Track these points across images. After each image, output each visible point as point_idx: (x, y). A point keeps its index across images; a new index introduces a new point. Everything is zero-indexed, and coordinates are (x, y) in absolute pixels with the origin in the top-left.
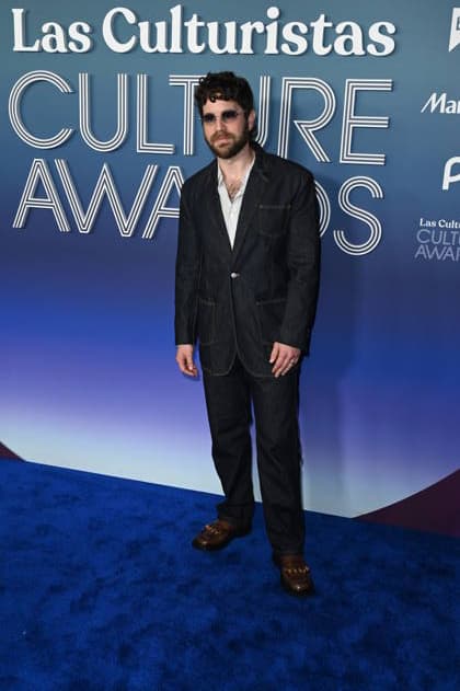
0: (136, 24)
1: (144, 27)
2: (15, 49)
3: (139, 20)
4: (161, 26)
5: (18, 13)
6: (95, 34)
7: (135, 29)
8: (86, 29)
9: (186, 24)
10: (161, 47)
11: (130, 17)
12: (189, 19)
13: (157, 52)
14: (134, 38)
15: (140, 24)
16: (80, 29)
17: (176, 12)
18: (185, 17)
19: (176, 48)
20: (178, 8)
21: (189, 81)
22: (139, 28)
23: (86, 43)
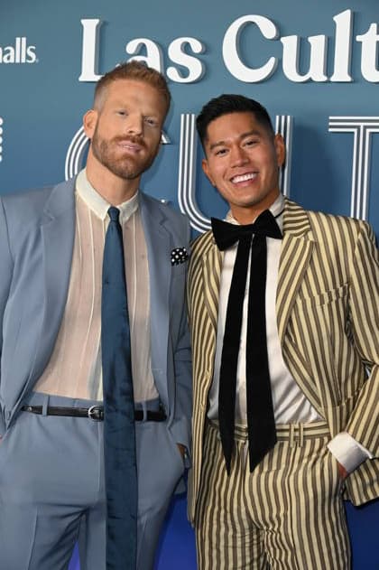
0: (277, 39)
1: (290, 44)
2: (81, 79)
3: (281, 32)
4: (317, 43)
5: (90, 26)
6: (211, 56)
7: (275, 47)
8: (197, 47)
9: (359, 38)
10: (316, 72)
11: (268, 29)
12: (365, 31)
13: (310, 80)
14: (272, 61)
15: (283, 40)
16: (186, 49)
17: (343, 20)
18: (357, 28)
19: (341, 73)
20: (347, 14)
21: (362, 124)
22: (281, 46)
23: (196, 69)
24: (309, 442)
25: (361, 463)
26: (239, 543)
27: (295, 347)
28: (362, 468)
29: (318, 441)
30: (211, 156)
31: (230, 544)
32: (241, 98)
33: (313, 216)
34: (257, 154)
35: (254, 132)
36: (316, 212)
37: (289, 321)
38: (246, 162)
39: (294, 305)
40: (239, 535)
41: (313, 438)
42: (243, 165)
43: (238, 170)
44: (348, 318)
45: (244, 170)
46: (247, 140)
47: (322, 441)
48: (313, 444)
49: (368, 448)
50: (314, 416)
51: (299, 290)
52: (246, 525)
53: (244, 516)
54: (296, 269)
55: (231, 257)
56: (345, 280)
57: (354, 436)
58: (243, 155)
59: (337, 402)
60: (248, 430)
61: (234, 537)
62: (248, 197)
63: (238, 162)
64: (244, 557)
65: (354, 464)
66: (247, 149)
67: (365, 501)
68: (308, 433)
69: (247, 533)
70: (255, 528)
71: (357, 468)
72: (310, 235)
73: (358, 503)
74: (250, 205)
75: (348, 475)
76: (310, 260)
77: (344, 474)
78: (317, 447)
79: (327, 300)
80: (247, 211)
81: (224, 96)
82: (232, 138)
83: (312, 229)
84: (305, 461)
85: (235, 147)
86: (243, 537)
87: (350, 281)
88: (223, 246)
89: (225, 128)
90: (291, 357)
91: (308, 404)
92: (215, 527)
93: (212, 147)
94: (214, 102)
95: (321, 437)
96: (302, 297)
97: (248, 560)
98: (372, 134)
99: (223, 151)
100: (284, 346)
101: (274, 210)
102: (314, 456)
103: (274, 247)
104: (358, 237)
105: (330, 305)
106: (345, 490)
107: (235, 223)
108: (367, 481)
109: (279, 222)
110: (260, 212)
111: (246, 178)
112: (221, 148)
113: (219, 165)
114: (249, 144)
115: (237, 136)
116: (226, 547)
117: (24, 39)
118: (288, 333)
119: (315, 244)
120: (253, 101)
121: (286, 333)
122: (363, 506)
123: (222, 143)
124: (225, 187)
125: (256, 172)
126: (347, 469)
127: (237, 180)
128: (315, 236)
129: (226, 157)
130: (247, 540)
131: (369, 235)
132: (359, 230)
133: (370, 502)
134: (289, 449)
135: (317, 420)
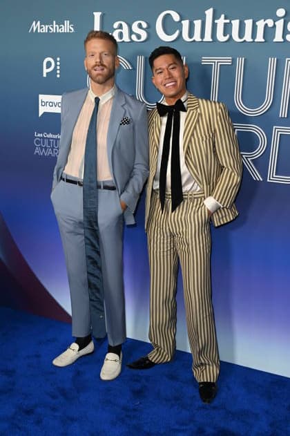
0: (180, 21)
1: (186, 23)
3: (182, 18)
4: (198, 23)
6: (151, 29)
7: (179, 26)
8: (144, 25)
9: (216, 21)
10: (197, 37)
11: (176, 17)
12: (218, 19)
13: (194, 41)
14: (178, 32)
15: (183, 22)
16: (140, 26)
17: (209, 13)
18: (215, 17)
19: (208, 38)
20: (211, 10)
21: (216, 61)
22: (182, 24)
23: (144, 35)
24: (196, 200)
25: (218, 209)
26: (165, 241)
27: (191, 159)
28: (218, 211)
29: (199, 199)
30: (155, 75)
31: (162, 241)
32: (168, 48)
33: (200, 101)
34: (176, 73)
35: (175, 63)
36: (202, 99)
37: (188, 147)
38: (171, 77)
39: (190, 140)
40: (165, 238)
41: (197, 198)
42: (170, 78)
43: (167, 81)
44: (214, 146)
45: (170, 80)
46: (171, 67)
47: (201, 199)
48: (197, 201)
49: (221, 203)
50: (199, 188)
51: (193, 135)
52: (169, 234)
53: (168, 231)
54: (192, 125)
55: (165, 119)
56: (213, 129)
57: (215, 198)
58: (169, 74)
59: (208, 183)
60: (172, 195)
61: (164, 240)
62: (172, 93)
63: (168, 77)
64: (167, 247)
65: (214, 209)
66: (172, 71)
67: (219, 224)
68: (196, 196)
69: (169, 238)
70: (172, 236)
71: (216, 211)
72: (198, 110)
73: (216, 225)
74: (173, 96)
75: (212, 214)
76: (198, 121)
77: (211, 214)
78: (199, 202)
79: (205, 139)
80: (172, 99)
81: (161, 48)
82: (164, 66)
83: (199, 107)
84: (194, 208)
85: (166, 70)
86: (167, 239)
87: (215, 130)
88: (162, 115)
89: (162, 62)
90: (189, 163)
91: (196, 184)
92: (156, 235)
93: (156, 70)
94: (157, 50)
95: (201, 198)
96: (194, 138)
97: (169, 248)
98: (221, 65)
99: (161, 73)
100: (186, 158)
101: (183, 99)
102: (198, 207)
103: (183, 115)
104: (219, 111)
105: (206, 142)
106: (211, 220)
107: (167, 104)
108: (221, 216)
109: (185, 104)
110: (177, 100)
111: (171, 84)
112: (160, 71)
113: (159, 79)
114: (173, 68)
115: (167, 65)
116: (160, 243)
117: (68, 22)
118: (187, 153)
119: (200, 114)
120: (174, 49)
121: (187, 152)
122: (218, 227)
123: (160, 69)
124: (162, 89)
125: (176, 82)
126: (212, 212)
127: (167, 85)
128: (201, 110)
129: (162, 75)
130: (169, 240)
131: (225, 109)
132: (220, 107)
133: (222, 225)
134: (187, 203)
135: (199, 191)
